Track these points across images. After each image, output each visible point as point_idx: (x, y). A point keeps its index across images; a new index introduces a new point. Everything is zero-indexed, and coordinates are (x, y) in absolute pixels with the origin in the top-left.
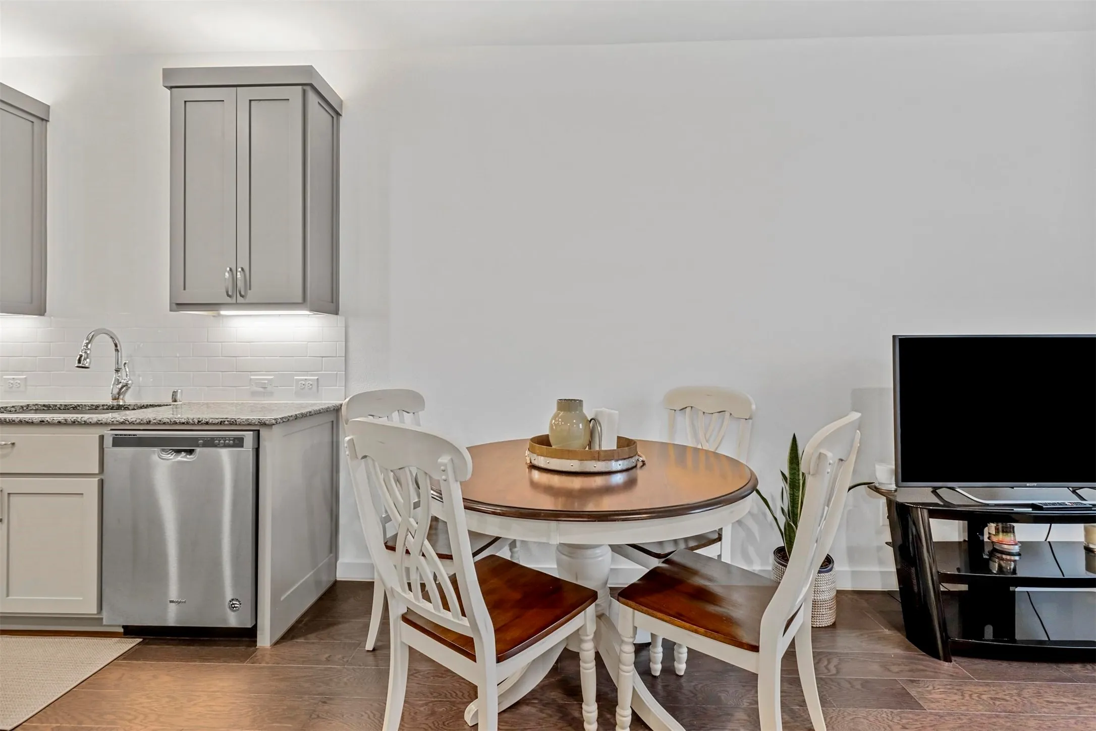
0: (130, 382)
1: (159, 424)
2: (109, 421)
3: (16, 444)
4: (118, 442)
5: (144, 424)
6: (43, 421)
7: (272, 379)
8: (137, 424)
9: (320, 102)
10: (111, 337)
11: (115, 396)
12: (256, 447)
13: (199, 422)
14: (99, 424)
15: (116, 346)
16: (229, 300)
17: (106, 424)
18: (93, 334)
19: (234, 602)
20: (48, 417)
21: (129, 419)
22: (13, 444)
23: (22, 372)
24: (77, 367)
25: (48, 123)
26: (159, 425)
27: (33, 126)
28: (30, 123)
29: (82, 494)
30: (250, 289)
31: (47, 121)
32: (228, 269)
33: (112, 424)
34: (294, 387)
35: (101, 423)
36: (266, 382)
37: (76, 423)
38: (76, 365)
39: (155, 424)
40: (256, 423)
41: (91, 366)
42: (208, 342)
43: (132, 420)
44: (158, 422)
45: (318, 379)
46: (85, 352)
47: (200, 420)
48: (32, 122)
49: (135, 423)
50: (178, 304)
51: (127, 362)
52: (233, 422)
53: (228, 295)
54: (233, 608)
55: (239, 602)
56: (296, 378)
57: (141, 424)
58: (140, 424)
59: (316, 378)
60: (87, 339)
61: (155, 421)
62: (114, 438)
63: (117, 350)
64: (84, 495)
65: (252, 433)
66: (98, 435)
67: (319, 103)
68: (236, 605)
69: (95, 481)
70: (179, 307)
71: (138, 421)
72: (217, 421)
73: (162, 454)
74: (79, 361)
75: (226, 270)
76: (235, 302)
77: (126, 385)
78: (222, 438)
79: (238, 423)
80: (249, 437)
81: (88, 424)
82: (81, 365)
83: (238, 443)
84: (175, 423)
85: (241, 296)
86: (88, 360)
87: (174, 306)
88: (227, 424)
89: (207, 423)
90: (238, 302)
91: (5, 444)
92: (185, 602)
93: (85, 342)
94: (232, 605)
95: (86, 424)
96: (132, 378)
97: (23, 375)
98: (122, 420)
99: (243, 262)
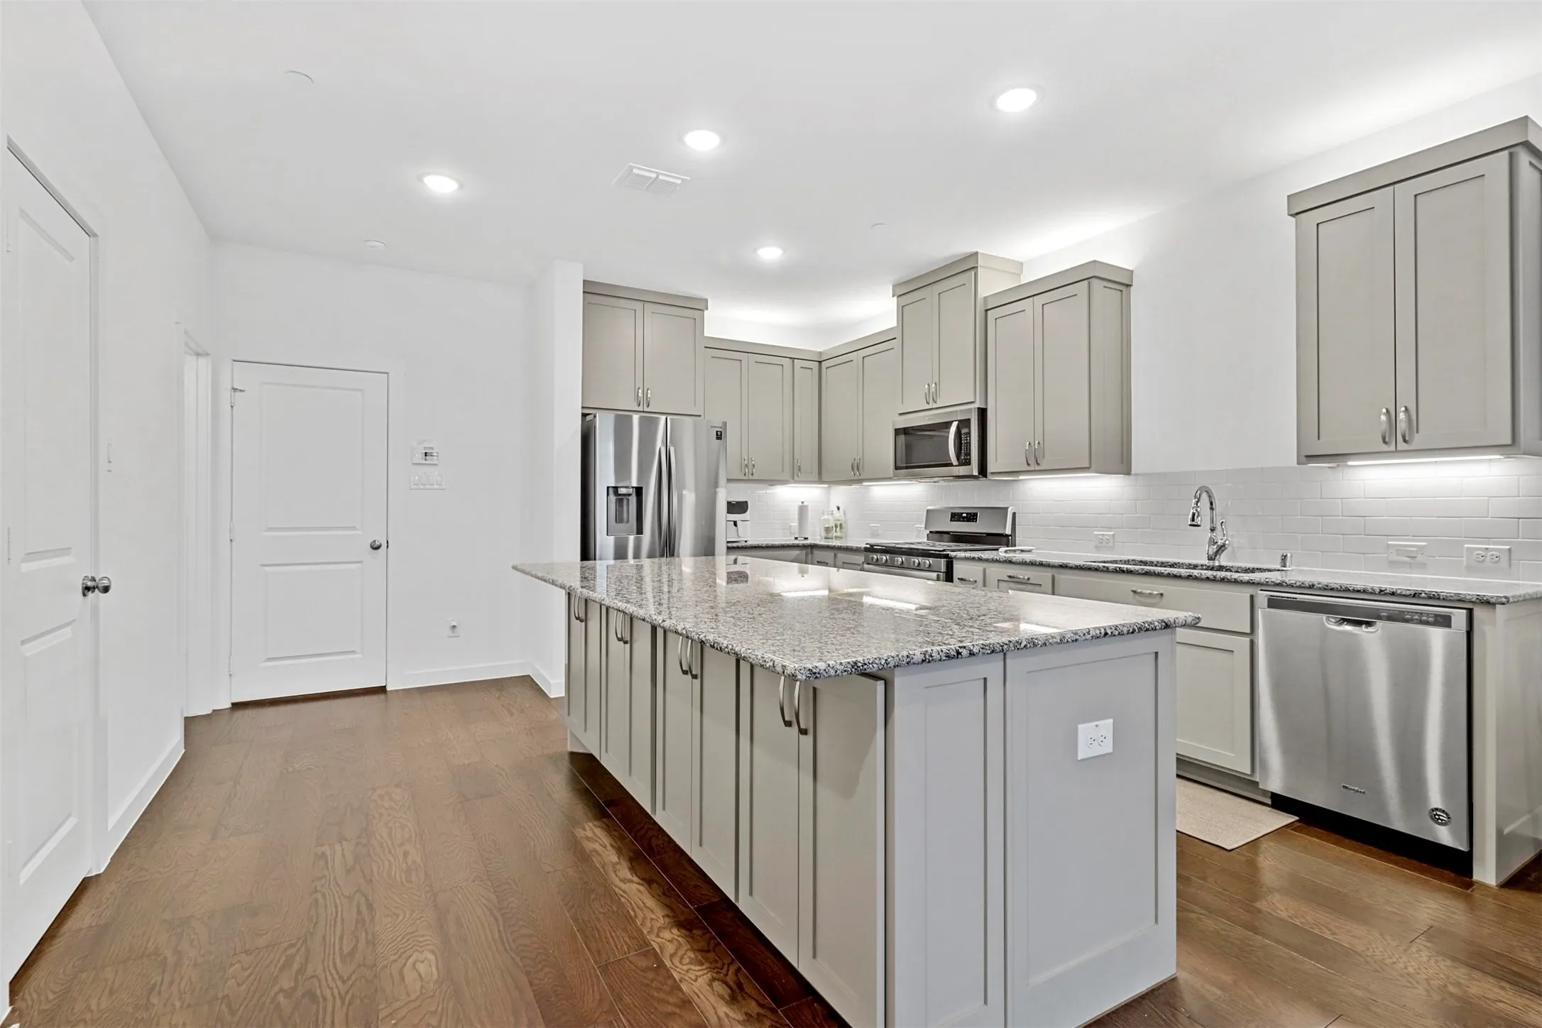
0: (1227, 542)
1: (1325, 589)
2: (1262, 581)
3: (1165, 595)
4: (1273, 603)
5: (1304, 587)
6: (1191, 576)
7: (1425, 546)
8: (1297, 587)
9: (1534, 162)
10: (1209, 496)
11: (1211, 557)
12: (1468, 630)
13: (1381, 591)
14: (1250, 583)
15: (1211, 504)
16: (1385, 448)
17: (1259, 584)
18: (1199, 492)
19: (1438, 813)
20: (1195, 572)
21: (1287, 581)
22: (1162, 594)
23: (1110, 528)
24: (1191, 525)
25: (1132, 288)
26: (1326, 591)
27: (1122, 295)
28: (1119, 292)
29: (1233, 651)
30: (1417, 432)
31: (1131, 286)
32: (1384, 410)
33: (1267, 584)
34: (1464, 559)
35: (1253, 583)
36: (1414, 549)
37: (1226, 580)
38: (1189, 523)
39: (1320, 589)
40: (1473, 600)
41: (1202, 525)
42: (1321, 498)
43: (1291, 582)
44: (1325, 587)
45: (1510, 550)
46: (1197, 510)
47: (1382, 589)
48: (1121, 291)
49: (1294, 585)
50: (1307, 456)
51: (1224, 520)
52: (1434, 595)
53: (1385, 442)
54: (1438, 819)
55: (1447, 814)
56: (1466, 546)
57: (1302, 587)
58: (1300, 587)
59: (1508, 547)
60: (1195, 497)
61: (1319, 586)
62: (1269, 600)
63: (1212, 509)
64: (1235, 653)
65: (1465, 611)
66: (1249, 595)
67: (1531, 164)
68: (1441, 817)
69: (1247, 640)
70: (1309, 459)
71: (1298, 584)
72: (1408, 593)
73: (1329, 624)
74: (1193, 520)
75: (1381, 412)
76: (1394, 449)
77: (1224, 545)
78: (1416, 613)
79: (1442, 597)
80: (1459, 617)
81: (1238, 582)
82: (1193, 523)
83: (1445, 621)
84: (1347, 590)
85: (1405, 441)
86: (1199, 518)
87: (1304, 459)
88: (1424, 598)
89: (1393, 594)
90: (1398, 449)
91: (1150, 594)
92: (1364, 793)
93: (1194, 501)
94: (1435, 815)
95: (1236, 582)
96: (1229, 539)
97: (1110, 531)
98: (1278, 582)
99: (1407, 399)
